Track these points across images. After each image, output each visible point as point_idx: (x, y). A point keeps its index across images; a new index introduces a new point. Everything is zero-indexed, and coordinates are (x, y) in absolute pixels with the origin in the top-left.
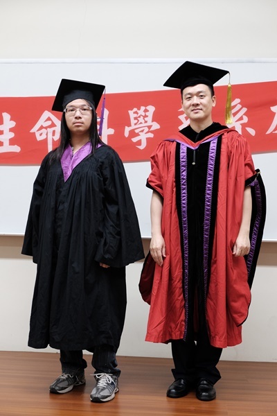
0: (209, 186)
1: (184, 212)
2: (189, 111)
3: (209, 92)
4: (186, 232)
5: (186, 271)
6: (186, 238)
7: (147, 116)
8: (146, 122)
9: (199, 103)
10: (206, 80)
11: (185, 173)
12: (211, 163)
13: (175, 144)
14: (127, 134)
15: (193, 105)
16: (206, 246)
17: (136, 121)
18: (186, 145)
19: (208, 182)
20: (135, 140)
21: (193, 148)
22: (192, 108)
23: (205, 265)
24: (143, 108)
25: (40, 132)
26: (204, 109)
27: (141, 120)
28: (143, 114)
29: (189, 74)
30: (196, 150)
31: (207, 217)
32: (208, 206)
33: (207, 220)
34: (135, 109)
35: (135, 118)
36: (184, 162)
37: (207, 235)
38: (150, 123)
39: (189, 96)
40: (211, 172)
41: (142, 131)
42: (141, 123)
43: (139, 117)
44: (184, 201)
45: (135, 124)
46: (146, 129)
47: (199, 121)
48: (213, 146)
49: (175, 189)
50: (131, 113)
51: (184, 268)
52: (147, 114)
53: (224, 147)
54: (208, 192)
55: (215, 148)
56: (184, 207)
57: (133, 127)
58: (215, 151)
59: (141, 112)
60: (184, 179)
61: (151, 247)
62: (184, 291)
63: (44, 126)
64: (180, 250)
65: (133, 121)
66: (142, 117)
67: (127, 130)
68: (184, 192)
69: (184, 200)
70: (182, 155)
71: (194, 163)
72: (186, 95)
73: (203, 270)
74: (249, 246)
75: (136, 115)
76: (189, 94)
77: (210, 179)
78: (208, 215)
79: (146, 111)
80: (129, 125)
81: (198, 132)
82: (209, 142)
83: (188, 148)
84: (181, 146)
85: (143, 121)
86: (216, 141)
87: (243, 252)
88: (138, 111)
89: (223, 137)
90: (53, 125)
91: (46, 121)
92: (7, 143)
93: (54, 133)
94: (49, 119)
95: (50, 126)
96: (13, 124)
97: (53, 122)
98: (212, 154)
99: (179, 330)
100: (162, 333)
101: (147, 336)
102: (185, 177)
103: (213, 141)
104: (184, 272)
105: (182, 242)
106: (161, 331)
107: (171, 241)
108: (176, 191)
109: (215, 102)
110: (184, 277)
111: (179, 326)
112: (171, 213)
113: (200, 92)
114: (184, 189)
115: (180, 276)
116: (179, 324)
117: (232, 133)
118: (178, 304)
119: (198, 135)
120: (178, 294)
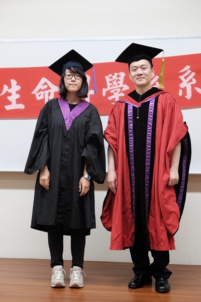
0: (149, 134)
1: (131, 153)
2: (135, 79)
3: (149, 66)
4: (133, 168)
5: (134, 196)
6: (133, 172)
7: (119, 80)
8: (118, 85)
9: (142, 73)
10: (147, 56)
11: (131, 125)
12: (150, 117)
13: (124, 104)
14: (104, 94)
15: (138, 75)
16: (147, 178)
17: (111, 84)
18: (132, 104)
19: (148, 131)
20: (110, 98)
21: (137, 107)
22: (137, 77)
23: (147, 191)
24: (116, 74)
25: (39, 93)
26: (146, 78)
27: (115, 83)
28: (117, 79)
29: (134, 53)
30: (139, 108)
32: (148, 148)
33: (148, 158)
34: (110, 75)
35: (111, 82)
36: (131, 116)
37: (148, 169)
38: (121, 85)
39: (135, 68)
40: (151, 124)
41: (116, 91)
42: (115, 85)
43: (114, 81)
45: (111, 86)
46: (119, 90)
47: (142, 86)
48: (152, 104)
49: (124, 137)
50: (107, 78)
51: (132, 195)
52: (119, 78)
53: (159, 105)
54: (149, 138)
55: (153, 106)
56: (131, 150)
57: (109, 88)
58: (153, 108)
59: (115, 77)
60: (131, 129)
62: (132, 211)
63: (42, 89)
64: (129, 181)
65: (109, 84)
66: (115, 81)
67: (104, 91)
68: (131, 139)
69: (131, 144)
71: (138, 118)
72: (132, 68)
73: (145, 195)
75: (111, 80)
76: (135, 67)
77: (149, 128)
78: (148, 155)
79: (118, 76)
80: (106, 87)
81: (141, 94)
82: (149, 102)
83: (133, 106)
84: (129, 105)
85: (116, 84)
86: (154, 101)
88: (112, 77)
89: (159, 97)
90: (49, 88)
91: (43, 85)
92: (14, 102)
93: (49, 94)
94: (45, 84)
95: (46, 89)
96: (19, 88)
97: (48, 86)
98: (151, 110)
99: (131, 239)
100: (121, 242)
101: (111, 246)
102: (132, 128)
103: (151, 100)
104: (132, 197)
105: (130, 175)
106: (120, 241)
107: (123, 175)
108: (126, 138)
109: (153, 72)
110: (132, 201)
111: (130, 237)
112: (123, 154)
113: (142, 65)
114: (131, 137)
115: (130, 200)
116: (130, 235)
117: (166, 94)
118: (129, 221)
119: (140, 97)
120: (129, 213)
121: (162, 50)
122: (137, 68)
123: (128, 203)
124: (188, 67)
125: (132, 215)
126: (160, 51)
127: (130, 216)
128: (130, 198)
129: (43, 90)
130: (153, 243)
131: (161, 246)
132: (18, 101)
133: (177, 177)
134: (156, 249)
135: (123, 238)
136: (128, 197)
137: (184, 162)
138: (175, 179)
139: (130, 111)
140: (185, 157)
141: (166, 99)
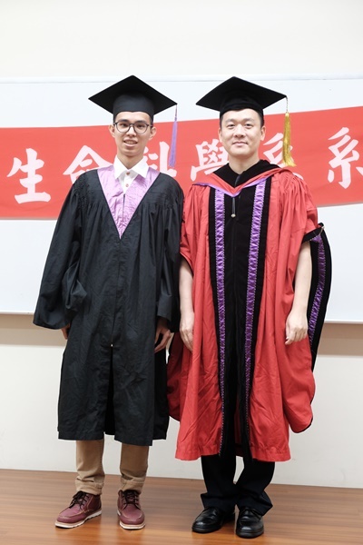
0: (254, 245)
1: (220, 280)
2: (229, 143)
4: (222, 308)
5: (222, 361)
6: (222, 316)
7: (221, 153)
8: (220, 160)
9: (244, 134)
11: (221, 229)
12: (257, 215)
13: (208, 189)
14: (193, 177)
15: (236, 136)
16: (249, 326)
17: (206, 159)
18: (223, 191)
19: (252, 240)
21: (232, 195)
22: (234, 140)
23: (248, 352)
24: (215, 142)
25: (77, 174)
26: (251, 143)
27: (213, 157)
28: (216, 149)
30: (236, 197)
31: (251, 288)
32: (253, 272)
33: (251, 291)
34: (205, 143)
35: (205, 155)
36: (220, 213)
37: (251, 311)
38: (224, 161)
39: (232, 123)
40: (258, 227)
42: (213, 162)
43: (211, 153)
45: (205, 163)
48: (260, 191)
49: (208, 250)
50: (199, 148)
51: (219, 359)
52: (221, 149)
53: (274, 192)
54: (253, 253)
55: (263, 194)
56: (220, 275)
57: (202, 167)
58: (262, 198)
59: (213, 147)
60: (220, 237)
63: (82, 166)
64: (214, 333)
65: (202, 160)
66: (214, 154)
67: (194, 171)
68: (220, 254)
69: (220, 265)
70: (217, 204)
72: (227, 122)
73: (245, 359)
74: (306, 327)
75: (205, 151)
76: (232, 120)
77: (255, 236)
78: (252, 285)
80: (197, 165)
81: (240, 173)
82: (254, 187)
83: (226, 195)
84: (217, 192)
85: (216, 159)
86: (264, 185)
87: (298, 335)
88: (209, 146)
89: (273, 179)
90: (94, 165)
91: (85, 159)
92: (32, 189)
94: (89, 157)
95: (90, 167)
96: (40, 164)
97: (93, 161)
98: (259, 201)
99: (216, 442)
102: (222, 234)
103: (259, 184)
104: (219, 363)
105: (217, 321)
107: (203, 320)
108: (210, 253)
110: (219, 370)
111: (214, 436)
112: (204, 282)
113: (246, 120)
114: (220, 251)
115: (215, 369)
116: (215, 433)
117: (285, 173)
118: (213, 407)
119: (238, 178)
120: (213, 393)
121: (284, 96)
123: (213, 375)
124: (345, 130)
125: (218, 395)
127: (214, 397)
128: (216, 365)
129: (84, 168)
130: (257, 447)
131: (271, 452)
132: (39, 188)
134: (262, 458)
136: (212, 363)
137: (318, 298)
139: (219, 203)
141: (286, 182)
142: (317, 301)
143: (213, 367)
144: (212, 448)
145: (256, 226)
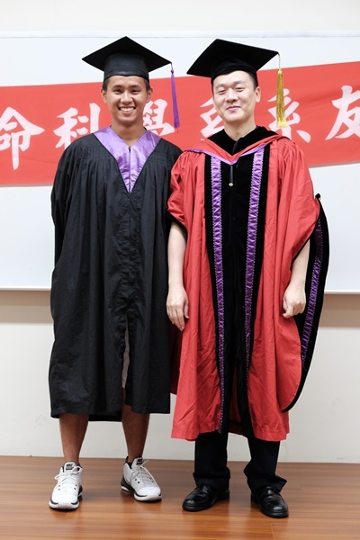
0: (253, 216)
1: (218, 252)
4: (220, 281)
5: (221, 336)
6: (220, 289)
7: (156, 115)
8: (154, 123)
9: (236, 98)
10: (245, 64)
11: (218, 198)
12: (256, 184)
13: (203, 157)
15: (228, 101)
16: (248, 301)
18: (219, 158)
19: (251, 211)
21: (229, 163)
22: (226, 105)
23: (247, 327)
26: (244, 107)
27: (147, 120)
30: (234, 165)
31: (250, 260)
32: (252, 244)
33: (250, 264)
36: (217, 182)
37: (250, 285)
38: (159, 124)
39: (222, 89)
40: (256, 197)
42: (148, 124)
44: (218, 238)
47: (237, 124)
48: (258, 159)
49: (204, 221)
51: (217, 332)
52: (156, 111)
53: (272, 161)
54: (252, 225)
55: (261, 163)
56: (218, 246)
58: (261, 167)
60: (217, 206)
61: (168, 304)
62: (218, 365)
63: (7, 129)
64: (212, 307)
68: (218, 225)
69: (217, 236)
70: (214, 172)
73: (245, 335)
76: (222, 85)
77: (254, 206)
78: (251, 257)
79: (154, 107)
81: (236, 139)
82: (252, 155)
83: (222, 163)
84: (212, 160)
85: (149, 122)
86: (262, 153)
89: (272, 147)
90: (19, 128)
91: (9, 122)
93: (21, 139)
94: (13, 119)
95: (15, 131)
97: (19, 124)
98: (257, 170)
99: (215, 419)
100: (192, 425)
101: (173, 431)
102: (219, 204)
103: (257, 152)
104: (217, 338)
105: (215, 295)
106: (191, 422)
107: (200, 294)
108: (206, 223)
109: (259, 96)
110: (218, 345)
111: (212, 413)
112: (201, 254)
113: (237, 83)
114: (217, 221)
115: (213, 344)
116: (213, 410)
117: (282, 140)
118: (211, 383)
119: (236, 144)
120: (210, 369)
121: (276, 53)
122: (226, 88)
123: (210, 350)
124: (285, 92)
125: (216, 371)
126: (273, 54)
127: (212, 373)
128: (214, 340)
129: (9, 132)
131: (265, 431)
133: (304, 301)
135: (198, 417)
136: (209, 338)
138: (300, 304)
139: (216, 172)
140: (318, 262)
141: (284, 150)
142: (316, 273)
143: (211, 342)
144: (210, 425)
145: (255, 196)
